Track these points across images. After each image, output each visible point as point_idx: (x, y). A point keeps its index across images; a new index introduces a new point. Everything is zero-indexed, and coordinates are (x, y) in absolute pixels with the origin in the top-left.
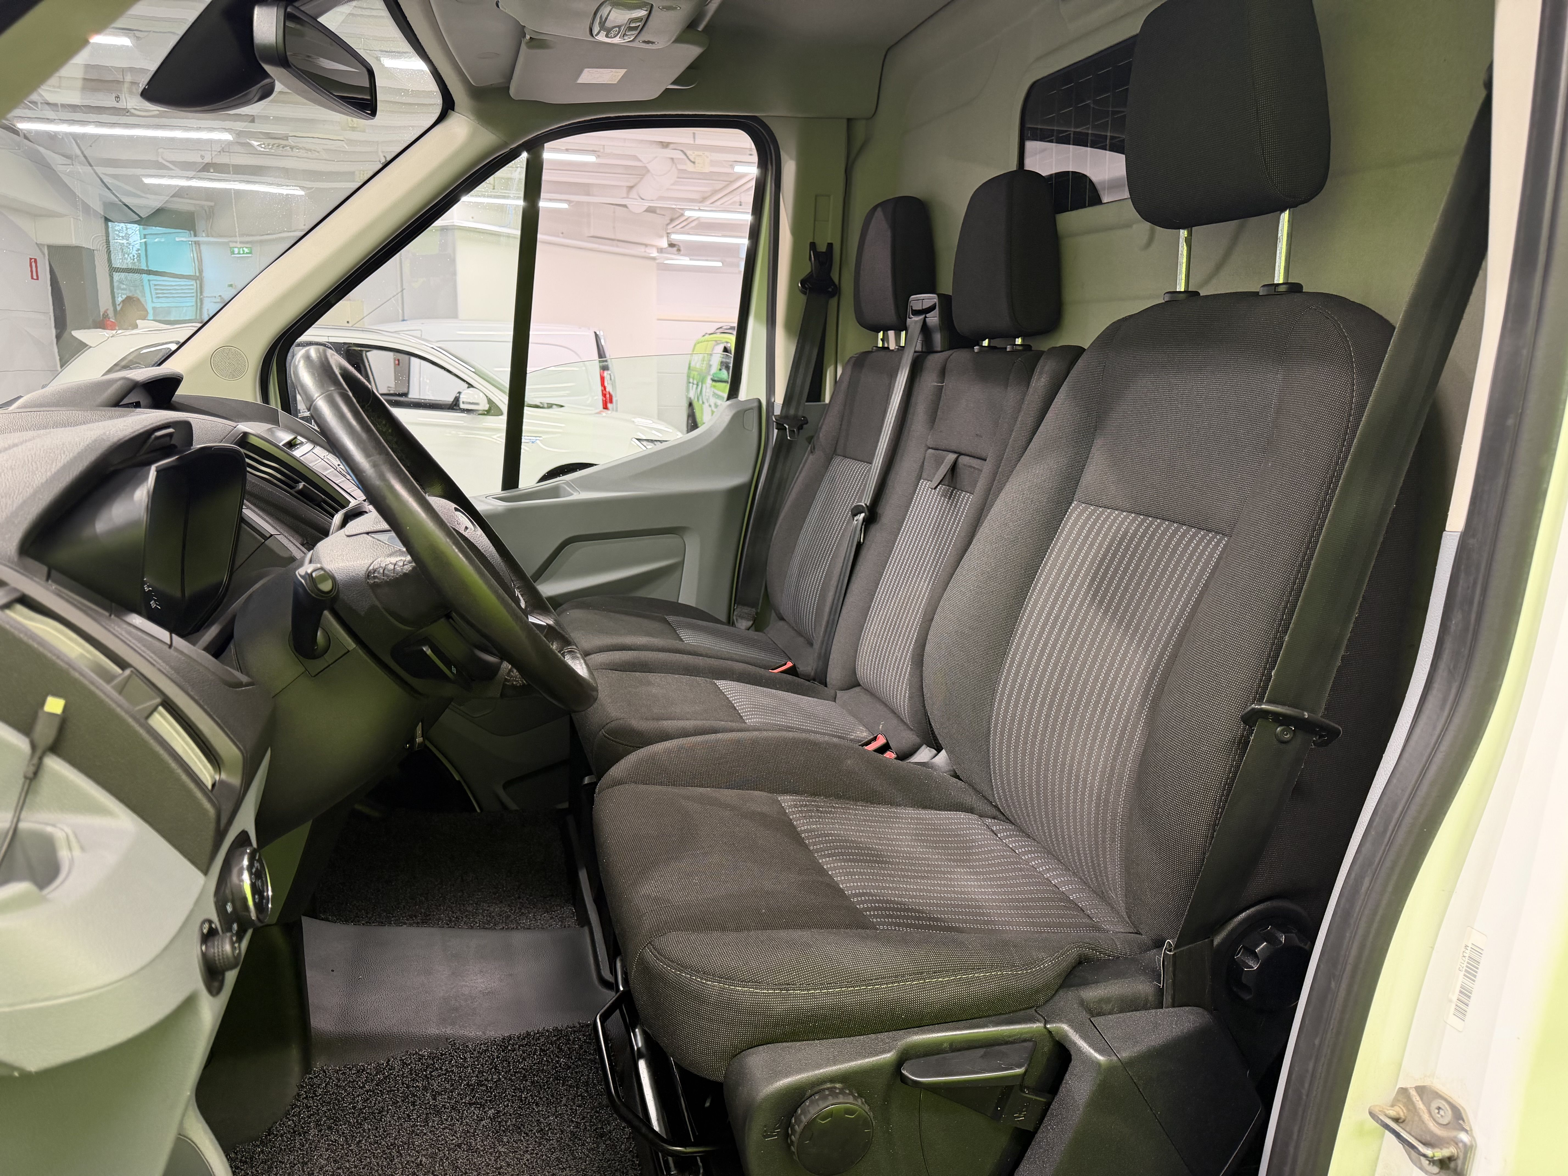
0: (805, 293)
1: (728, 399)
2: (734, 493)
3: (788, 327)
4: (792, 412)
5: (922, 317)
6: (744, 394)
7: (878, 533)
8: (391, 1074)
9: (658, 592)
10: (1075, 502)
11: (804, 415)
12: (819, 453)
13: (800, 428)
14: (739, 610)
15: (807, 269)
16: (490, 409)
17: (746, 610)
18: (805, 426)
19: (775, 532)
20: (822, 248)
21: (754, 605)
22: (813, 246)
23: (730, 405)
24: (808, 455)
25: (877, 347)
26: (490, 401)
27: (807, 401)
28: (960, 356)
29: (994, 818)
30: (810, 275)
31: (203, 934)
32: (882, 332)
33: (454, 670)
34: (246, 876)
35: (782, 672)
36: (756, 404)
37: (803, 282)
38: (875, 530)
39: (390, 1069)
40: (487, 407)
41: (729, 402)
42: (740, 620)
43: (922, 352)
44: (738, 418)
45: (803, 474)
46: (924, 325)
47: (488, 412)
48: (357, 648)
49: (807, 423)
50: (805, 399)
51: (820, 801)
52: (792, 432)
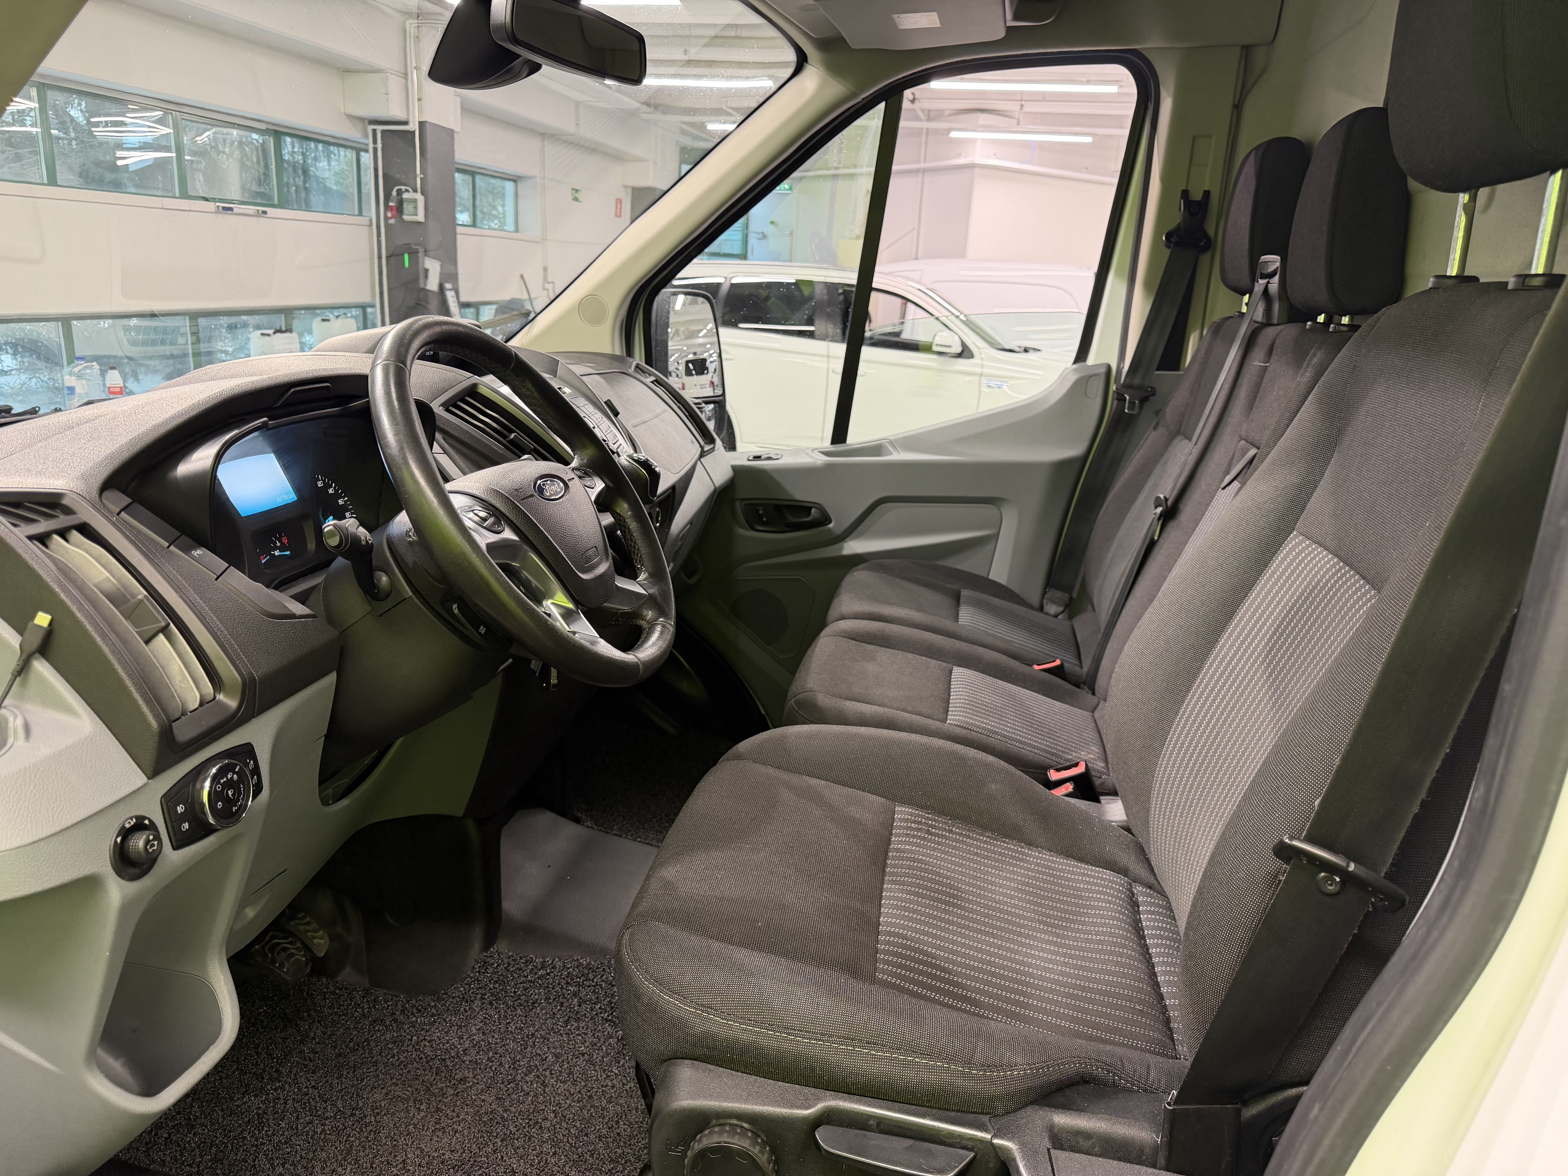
0: (1168, 247)
1: (1075, 362)
2: (1061, 466)
3: (1147, 285)
4: (1137, 381)
5: (1265, 281)
6: (1092, 359)
7: (1174, 531)
8: (552, 972)
9: (967, 564)
10: (1295, 533)
11: (1151, 385)
12: (1161, 430)
13: (1144, 400)
14: (1053, 593)
15: (1176, 218)
16: (963, 351)
17: (1058, 594)
18: (1151, 398)
19: (1101, 513)
20: (1197, 196)
21: (1068, 589)
22: (1185, 194)
23: (1075, 370)
24: (1151, 432)
25: (1240, 312)
26: (964, 345)
27: (1158, 369)
28: (1290, 331)
29: (1150, 888)
30: (1178, 228)
31: (123, 826)
32: (1248, 295)
33: (482, 630)
34: (207, 784)
35: (1045, 670)
36: (1103, 370)
37: (1169, 236)
38: (1172, 526)
39: (552, 968)
40: (959, 349)
41: (1075, 366)
42: (1050, 604)
43: (1262, 323)
44: (1080, 386)
45: (1142, 451)
46: (1266, 291)
47: (960, 355)
48: (413, 597)
49: (1154, 395)
50: (1155, 368)
51: (940, 822)
52: (1132, 403)
